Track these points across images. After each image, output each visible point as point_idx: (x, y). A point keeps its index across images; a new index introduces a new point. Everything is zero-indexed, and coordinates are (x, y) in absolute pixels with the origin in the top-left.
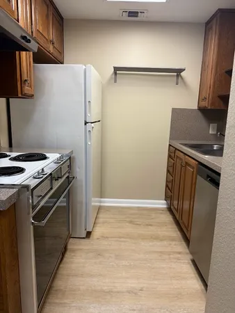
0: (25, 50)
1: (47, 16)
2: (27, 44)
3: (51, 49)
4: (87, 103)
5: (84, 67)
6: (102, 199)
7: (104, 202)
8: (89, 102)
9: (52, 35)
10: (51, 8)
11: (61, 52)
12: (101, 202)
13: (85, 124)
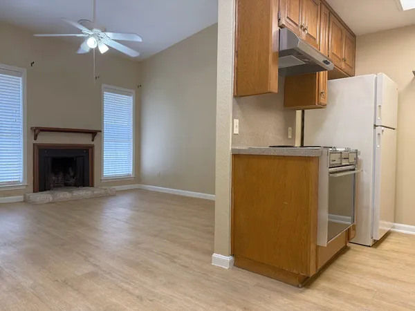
0: (323, 69)
1: (341, 39)
2: (327, 66)
3: (343, 65)
4: (377, 108)
5: (375, 76)
6: (396, 224)
7: (399, 228)
8: (380, 106)
9: (344, 53)
10: (344, 31)
11: (353, 67)
12: (394, 227)
13: (375, 128)
